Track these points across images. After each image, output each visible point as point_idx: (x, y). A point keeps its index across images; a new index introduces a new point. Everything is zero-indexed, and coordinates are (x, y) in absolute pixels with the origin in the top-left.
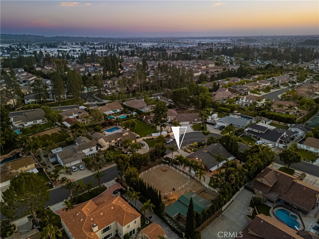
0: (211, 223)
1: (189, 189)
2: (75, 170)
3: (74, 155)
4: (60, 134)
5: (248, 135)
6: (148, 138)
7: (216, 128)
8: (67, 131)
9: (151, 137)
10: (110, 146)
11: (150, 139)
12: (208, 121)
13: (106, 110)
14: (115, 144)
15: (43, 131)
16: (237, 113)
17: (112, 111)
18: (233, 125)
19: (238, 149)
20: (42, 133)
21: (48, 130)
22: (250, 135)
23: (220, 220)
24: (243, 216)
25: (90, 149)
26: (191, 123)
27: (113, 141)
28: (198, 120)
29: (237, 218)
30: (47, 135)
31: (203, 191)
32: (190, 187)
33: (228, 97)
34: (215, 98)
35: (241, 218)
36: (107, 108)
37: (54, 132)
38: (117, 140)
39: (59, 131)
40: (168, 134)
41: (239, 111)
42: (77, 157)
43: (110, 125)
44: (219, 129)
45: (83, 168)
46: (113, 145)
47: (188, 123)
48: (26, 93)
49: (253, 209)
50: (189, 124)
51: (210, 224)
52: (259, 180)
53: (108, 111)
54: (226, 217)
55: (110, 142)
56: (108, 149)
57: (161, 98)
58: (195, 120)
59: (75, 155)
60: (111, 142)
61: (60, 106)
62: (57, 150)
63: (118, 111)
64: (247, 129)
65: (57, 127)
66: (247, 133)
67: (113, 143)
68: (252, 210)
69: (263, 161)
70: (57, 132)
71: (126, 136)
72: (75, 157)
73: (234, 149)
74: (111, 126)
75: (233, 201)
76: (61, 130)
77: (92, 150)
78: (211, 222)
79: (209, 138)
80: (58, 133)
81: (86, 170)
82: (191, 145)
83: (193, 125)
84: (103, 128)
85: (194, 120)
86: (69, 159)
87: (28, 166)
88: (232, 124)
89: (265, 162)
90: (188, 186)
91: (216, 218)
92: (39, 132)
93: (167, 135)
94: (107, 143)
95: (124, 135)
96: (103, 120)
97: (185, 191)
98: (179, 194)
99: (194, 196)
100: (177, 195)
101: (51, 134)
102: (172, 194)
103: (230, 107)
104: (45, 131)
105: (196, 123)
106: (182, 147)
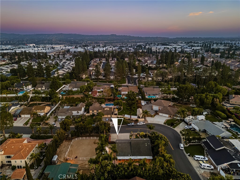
2: (59, 121)
7: (185, 128)
10: (93, 113)
13: (125, 90)
14: (97, 114)
15: (73, 95)
16: (231, 122)
18: (207, 132)
25: (77, 112)
26: (170, 117)
27: (95, 111)
37: (78, 97)
38: (98, 111)
39: (81, 97)
40: (138, 119)
42: (67, 114)
46: (95, 114)
48: (102, 73)
50: (168, 117)
55: (92, 111)
56: (91, 116)
59: (67, 112)
60: (94, 111)
62: (67, 107)
65: (82, 94)
66: (203, 144)
67: (95, 112)
71: (106, 110)
72: (66, 114)
76: (83, 97)
77: (79, 113)
85: (176, 115)
87: (42, 111)
92: (71, 95)
93: (136, 119)
94: (91, 112)
95: (105, 109)
96: (112, 97)
97: (83, 162)
98: (76, 162)
99: (73, 168)
100: (74, 162)
101: (76, 97)
102: (72, 159)
103: (227, 112)
104: (75, 95)
105: (175, 118)
106: (132, 132)
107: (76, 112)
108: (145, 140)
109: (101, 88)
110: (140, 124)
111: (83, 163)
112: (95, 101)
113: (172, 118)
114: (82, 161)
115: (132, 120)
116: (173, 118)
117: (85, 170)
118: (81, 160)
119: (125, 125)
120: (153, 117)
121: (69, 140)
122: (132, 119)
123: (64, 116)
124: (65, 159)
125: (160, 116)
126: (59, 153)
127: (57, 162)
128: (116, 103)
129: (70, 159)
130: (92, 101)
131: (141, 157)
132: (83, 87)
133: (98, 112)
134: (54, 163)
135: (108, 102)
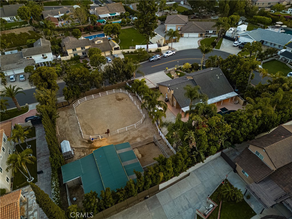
0: (126, 210)
1: (134, 134)
2: (12, 80)
3: (19, 61)
4: (30, 34)
5: (282, 59)
6: (130, 50)
7: (235, 45)
8: (39, 32)
9: (133, 50)
10: (74, 55)
11: (132, 53)
12: (227, 35)
13: (103, 12)
14: (83, 53)
15: (10, 29)
16: (281, 25)
17: (109, 14)
18: (264, 43)
19: (247, 80)
20: (8, 31)
21: (17, 28)
22: (286, 60)
23: (146, 206)
24: (191, 210)
25: (43, 56)
26: (201, 35)
27: (79, 49)
28: (214, 33)
29: (179, 213)
30: (14, 34)
31: (153, 142)
32: (139, 131)
33: (279, 3)
34: (257, 4)
35: (185, 214)
36: (104, 10)
37: (23, 32)
38: (84, 48)
39: (29, 31)
40: (159, 48)
41: (286, 22)
42: (22, 63)
43: (96, 30)
44: (238, 46)
45: (24, 78)
46: (80, 54)
47: (197, 35)
49: (216, 205)
50: (199, 37)
51: (124, 209)
52: (253, 149)
53: (105, 14)
54: (160, 204)
55: (73, 50)
56: (72, 59)
57: (184, 4)
58: (210, 32)
59: (21, 61)
60: (76, 50)
61: (60, 5)
62: (11, 53)
63: (118, 14)
64: (283, 50)
65: (29, 26)
66: (281, 57)
67: (79, 51)
68: (214, 206)
69: (281, 112)
70: (27, 31)
72: (20, 63)
73: (241, 79)
74: (99, 32)
75: (189, 175)
76: (33, 30)
77: (46, 57)
78: (127, 206)
79: (209, 57)
80: (29, 33)
81: (27, 82)
82: (183, 66)
83: (204, 38)
84: (87, 33)
85: (208, 32)
86: (10, 65)
88: (262, 42)
89: (286, 113)
90: (136, 130)
91: (141, 201)
92: (5, 30)
94: (70, 51)
95: (96, 43)
96: (89, 24)
97: (125, 136)
98: (113, 140)
99: (123, 150)
100: (109, 141)
101: (19, 33)
102: (102, 137)
103: (272, 16)
104: (13, 29)
105: (209, 37)
106: (167, 68)
107: (41, 56)
108: (212, 69)
109: (59, 12)
110: (168, 55)
111: (127, 138)
112: (62, 35)
113: (204, 37)
114: (123, 135)
115: (151, 52)
116: (207, 37)
117: (140, 147)
118: (120, 133)
119: (144, 61)
120: (178, 41)
121: (63, 107)
122: (149, 50)
123: (18, 68)
124: (83, 142)
125: (186, 38)
126: (61, 135)
127: (74, 152)
128: (111, 29)
129: (96, 139)
130: (56, 37)
131: (219, 97)
132: (24, 10)
133: (84, 50)
134: (69, 156)
135: (86, 34)
